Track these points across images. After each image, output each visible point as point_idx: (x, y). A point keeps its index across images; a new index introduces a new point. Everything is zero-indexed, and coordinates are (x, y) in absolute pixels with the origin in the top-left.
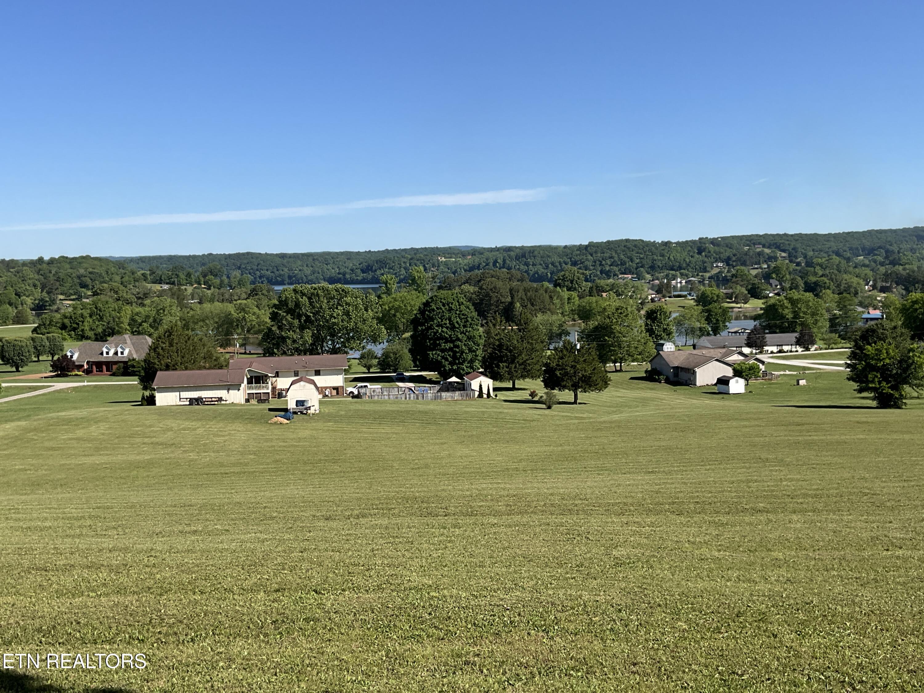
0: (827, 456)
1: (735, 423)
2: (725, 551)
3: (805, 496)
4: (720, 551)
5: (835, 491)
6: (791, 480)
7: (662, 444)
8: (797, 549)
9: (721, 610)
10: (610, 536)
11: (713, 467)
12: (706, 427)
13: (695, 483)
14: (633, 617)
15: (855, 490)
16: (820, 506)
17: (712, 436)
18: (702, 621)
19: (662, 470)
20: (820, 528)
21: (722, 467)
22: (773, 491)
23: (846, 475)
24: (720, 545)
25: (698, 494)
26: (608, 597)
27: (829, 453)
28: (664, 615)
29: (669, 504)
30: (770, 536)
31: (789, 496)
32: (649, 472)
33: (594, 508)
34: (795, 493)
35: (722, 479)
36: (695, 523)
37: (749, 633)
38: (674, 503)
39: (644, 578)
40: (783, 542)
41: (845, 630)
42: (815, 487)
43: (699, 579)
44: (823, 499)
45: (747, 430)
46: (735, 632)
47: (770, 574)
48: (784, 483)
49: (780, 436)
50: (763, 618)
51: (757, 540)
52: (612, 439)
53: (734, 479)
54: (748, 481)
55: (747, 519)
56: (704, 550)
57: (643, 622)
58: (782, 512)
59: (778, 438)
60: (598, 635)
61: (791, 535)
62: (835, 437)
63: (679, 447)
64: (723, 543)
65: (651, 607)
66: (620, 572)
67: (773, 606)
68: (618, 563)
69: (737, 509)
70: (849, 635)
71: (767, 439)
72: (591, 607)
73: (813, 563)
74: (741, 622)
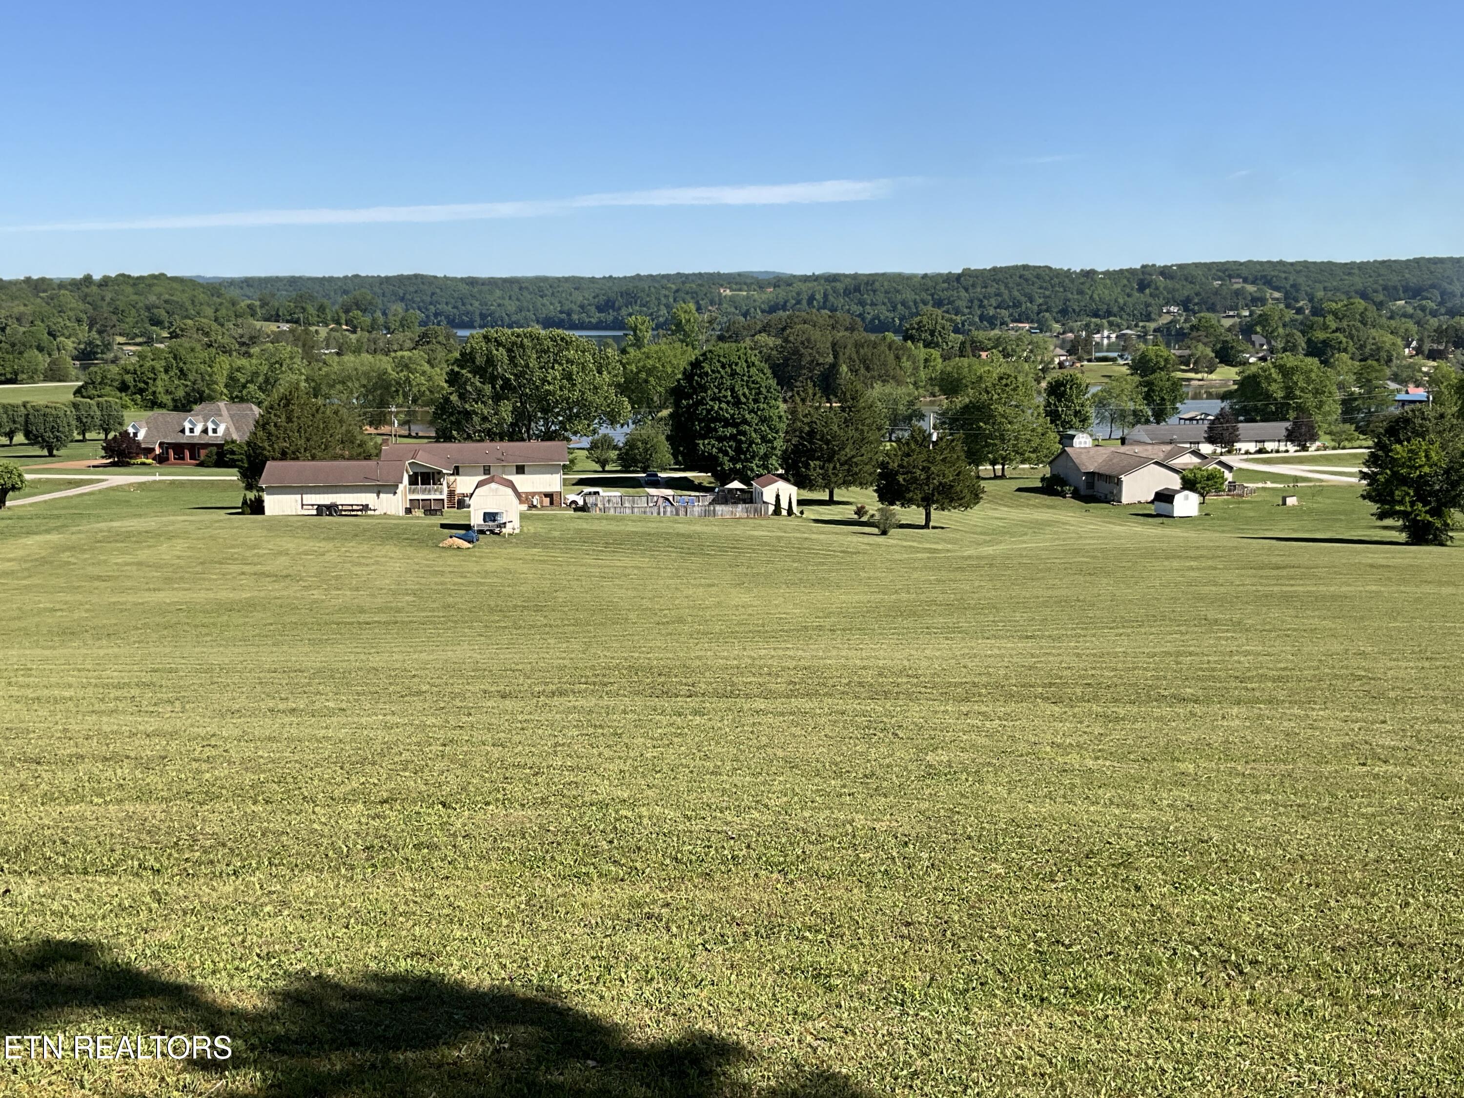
0: (1313, 617)
1: (1175, 564)
2: (1106, 759)
3: (1263, 678)
4: (1097, 758)
5: (1312, 672)
6: (1247, 653)
7: (1056, 593)
8: (1220, 759)
9: (1062, 847)
10: (932, 733)
11: (1129, 631)
12: (1129, 568)
13: (1094, 655)
14: (925, 855)
15: (1343, 671)
16: (1281, 695)
17: (1136, 583)
18: (1029, 863)
19: (1047, 633)
20: (1268, 729)
21: (1143, 630)
22: (1214, 670)
23: (1336, 647)
24: (1100, 751)
25: (1093, 672)
26: (894, 824)
27: (1317, 613)
28: (973, 852)
29: (1044, 686)
30: (1184, 738)
31: (1237, 677)
32: (1027, 637)
33: (923, 690)
34: (1248, 674)
35: (1137, 650)
36: (1074, 716)
37: (1099, 882)
38: (1051, 685)
39: (962, 796)
40: (1201, 748)
41: (1251, 883)
42: (1282, 665)
43: (1048, 800)
44: (1289, 685)
45: (1192, 574)
46: (1078, 880)
47: (1165, 795)
48: (1236, 658)
49: (1243, 585)
50: (1127, 861)
51: (1162, 744)
52: (977, 584)
53: (1157, 650)
54: (1179, 654)
55: (1157, 712)
56: (1073, 759)
57: (937, 862)
58: (1220, 703)
59: (1241, 588)
60: (863, 879)
61: (1216, 739)
62: (1332, 589)
63: (1081, 598)
64: (1106, 747)
65: (955, 840)
66: (928, 786)
67: (1147, 844)
68: (931, 772)
69: (1149, 696)
70: (1256, 890)
71: (1223, 590)
72: (862, 838)
73: (1238, 780)
74: (1090, 867)
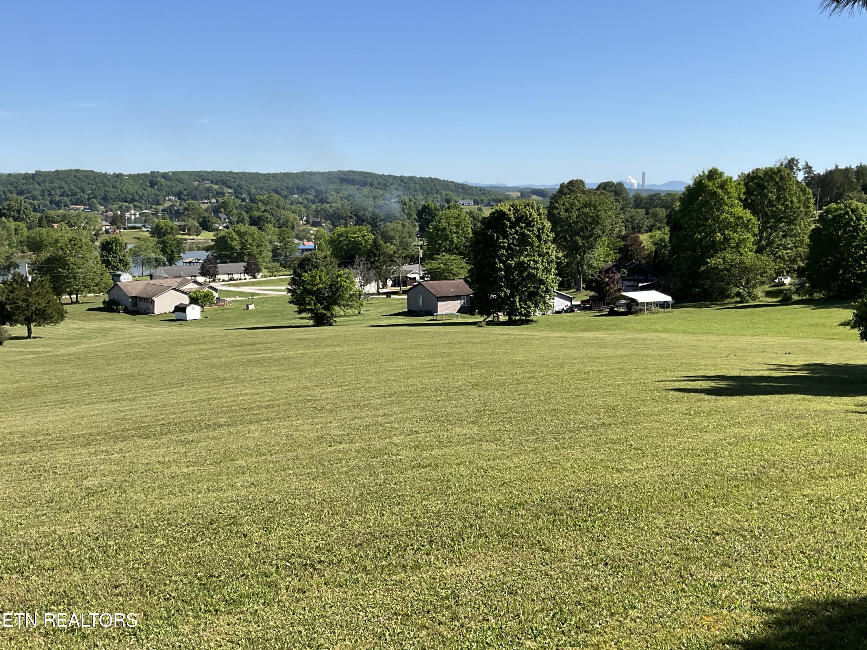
0: (276, 370)
1: (193, 348)
2: (194, 466)
3: (260, 407)
4: (188, 466)
5: (284, 401)
6: (246, 394)
7: (124, 372)
8: (257, 455)
9: (195, 521)
10: (80, 468)
11: (175, 389)
12: (166, 353)
13: (159, 407)
14: (111, 543)
15: (300, 398)
16: (273, 415)
17: (172, 361)
18: (179, 534)
19: (126, 397)
20: (275, 435)
21: (184, 388)
22: (231, 406)
23: (292, 386)
24: (188, 462)
25: (163, 417)
26: (83, 528)
27: (277, 368)
28: (141, 535)
29: (136, 429)
30: (233, 447)
31: (246, 409)
32: (113, 401)
33: (58, 442)
34: (251, 406)
35: (184, 400)
36: (163, 444)
37: (223, 537)
38: (140, 428)
39: (118, 503)
40: (244, 451)
41: (303, 519)
42: (267, 399)
43: (172, 496)
44: (275, 409)
45: (205, 353)
46: (210, 538)
47: (236, 481)
48: (241, 398)
49: (234, 356)
50: (234, 521)
51: (222, 452)
52: (71, 371)
53: (196, 399)
54: (209, 400)
55: (211, 434)
56: (174, 469)
57: (121, 546)
58: (241, 424)
59: (233, 358)
60: (77, 566)
61: (251, 444)
62: (282, 354)
63: (141, 373)
64: (191, 459)
65: (128, 530)
66: (93, 501)
67: (241, 509)
68: (90, 493)
69: (201, 426)
70: (307, 523)
71: (223, 360)
72: (67, 541)
73: (271, 465)
74: (215, 529)
